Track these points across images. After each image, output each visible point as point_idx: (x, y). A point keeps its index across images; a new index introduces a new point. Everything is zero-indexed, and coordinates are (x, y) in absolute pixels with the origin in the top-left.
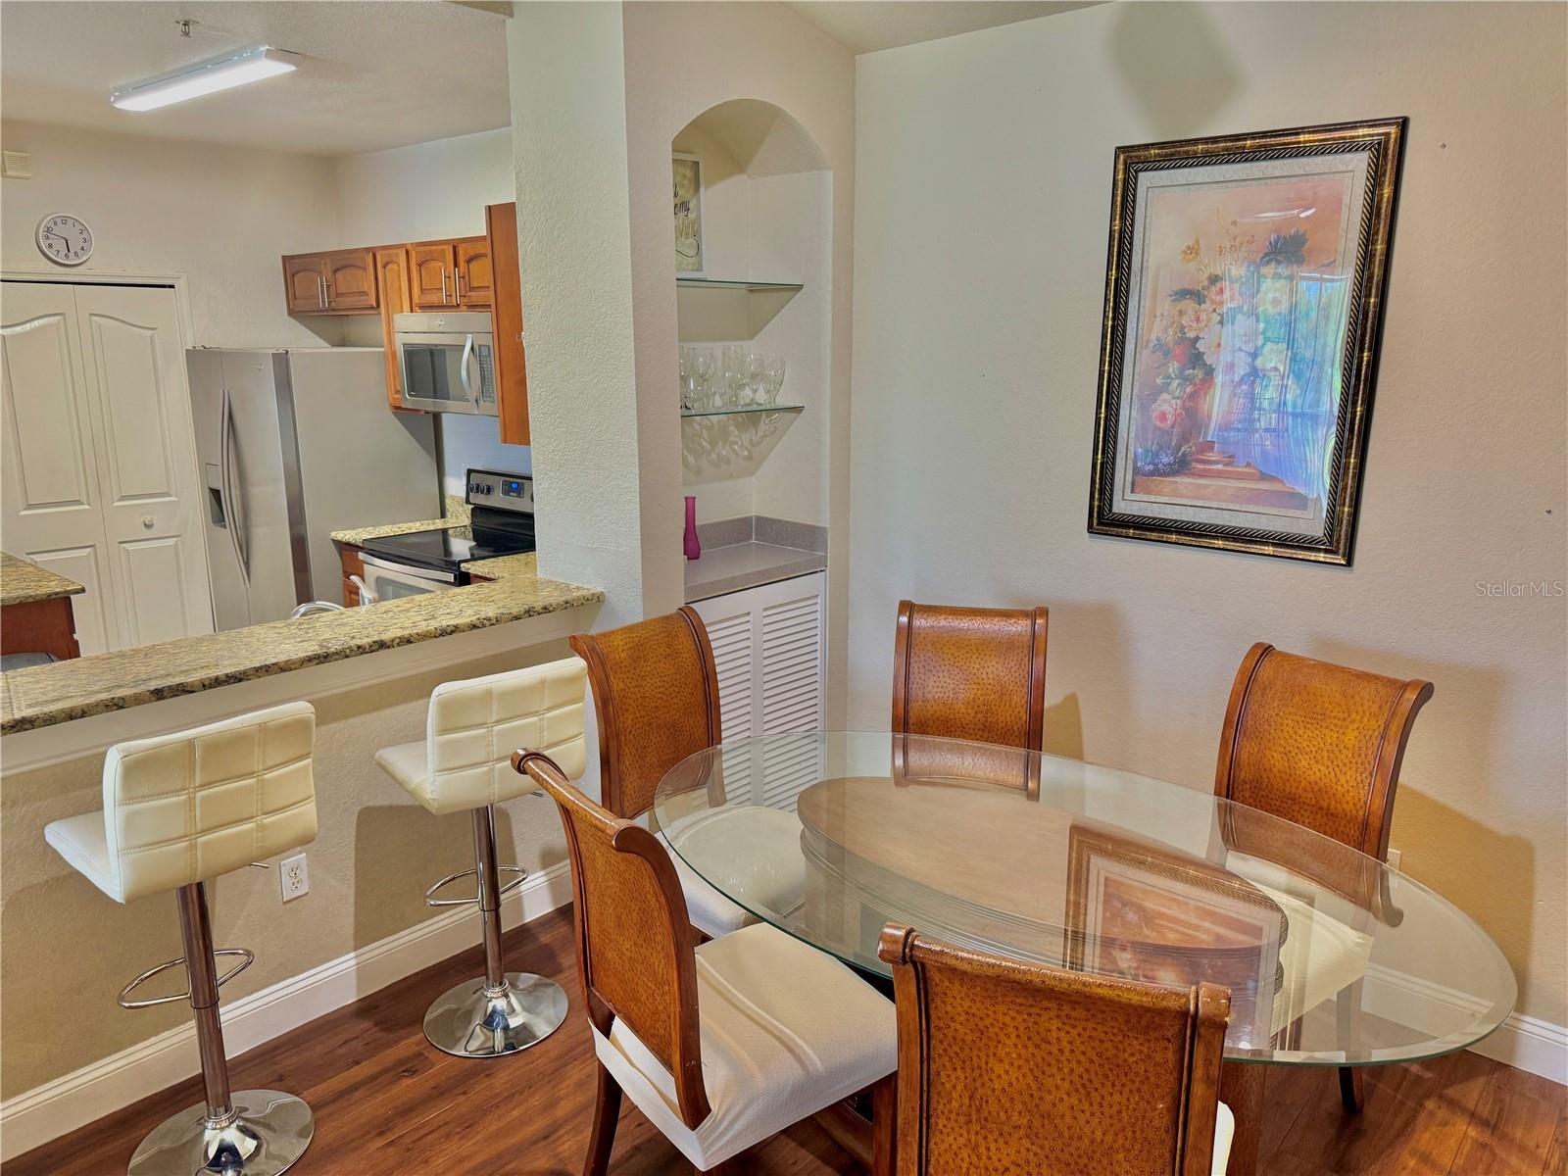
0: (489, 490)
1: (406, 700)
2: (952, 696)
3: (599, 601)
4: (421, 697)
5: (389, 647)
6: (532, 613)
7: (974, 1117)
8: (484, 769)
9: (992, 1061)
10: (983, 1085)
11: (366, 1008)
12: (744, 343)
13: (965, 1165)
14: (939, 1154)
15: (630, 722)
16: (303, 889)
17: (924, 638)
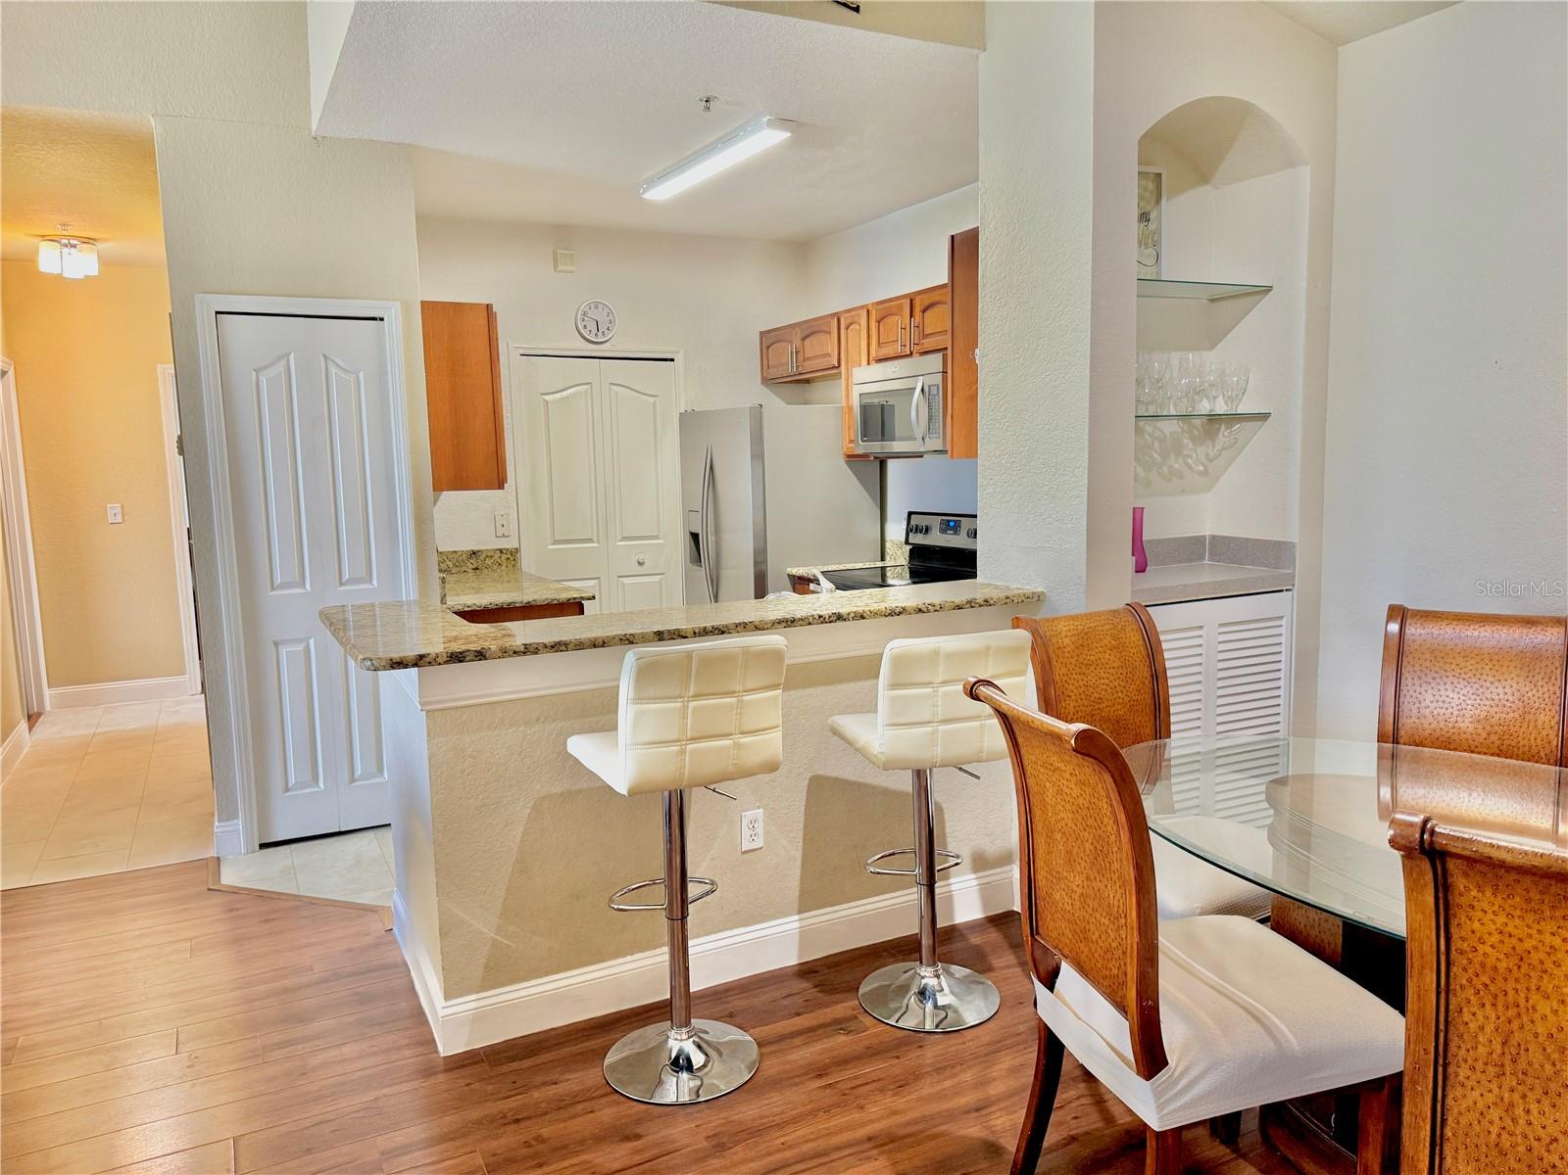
0: (927, 530)
1: (856, 678)
2: (1456, 713)
3: (1039, 600)
4: (868, 678)
5: (845, 620)
6: (973, 604)
7: (1508, 1069)
8: (928, 729)
9: (1535, 997)
10: (1522, 1027)
11: (806, 971)
12: (1205, 354)
13: (1494, 1130)
14: (1460, 1113)
15: (1072, 711)
16: (759, 843)
17: (1420, 645)
